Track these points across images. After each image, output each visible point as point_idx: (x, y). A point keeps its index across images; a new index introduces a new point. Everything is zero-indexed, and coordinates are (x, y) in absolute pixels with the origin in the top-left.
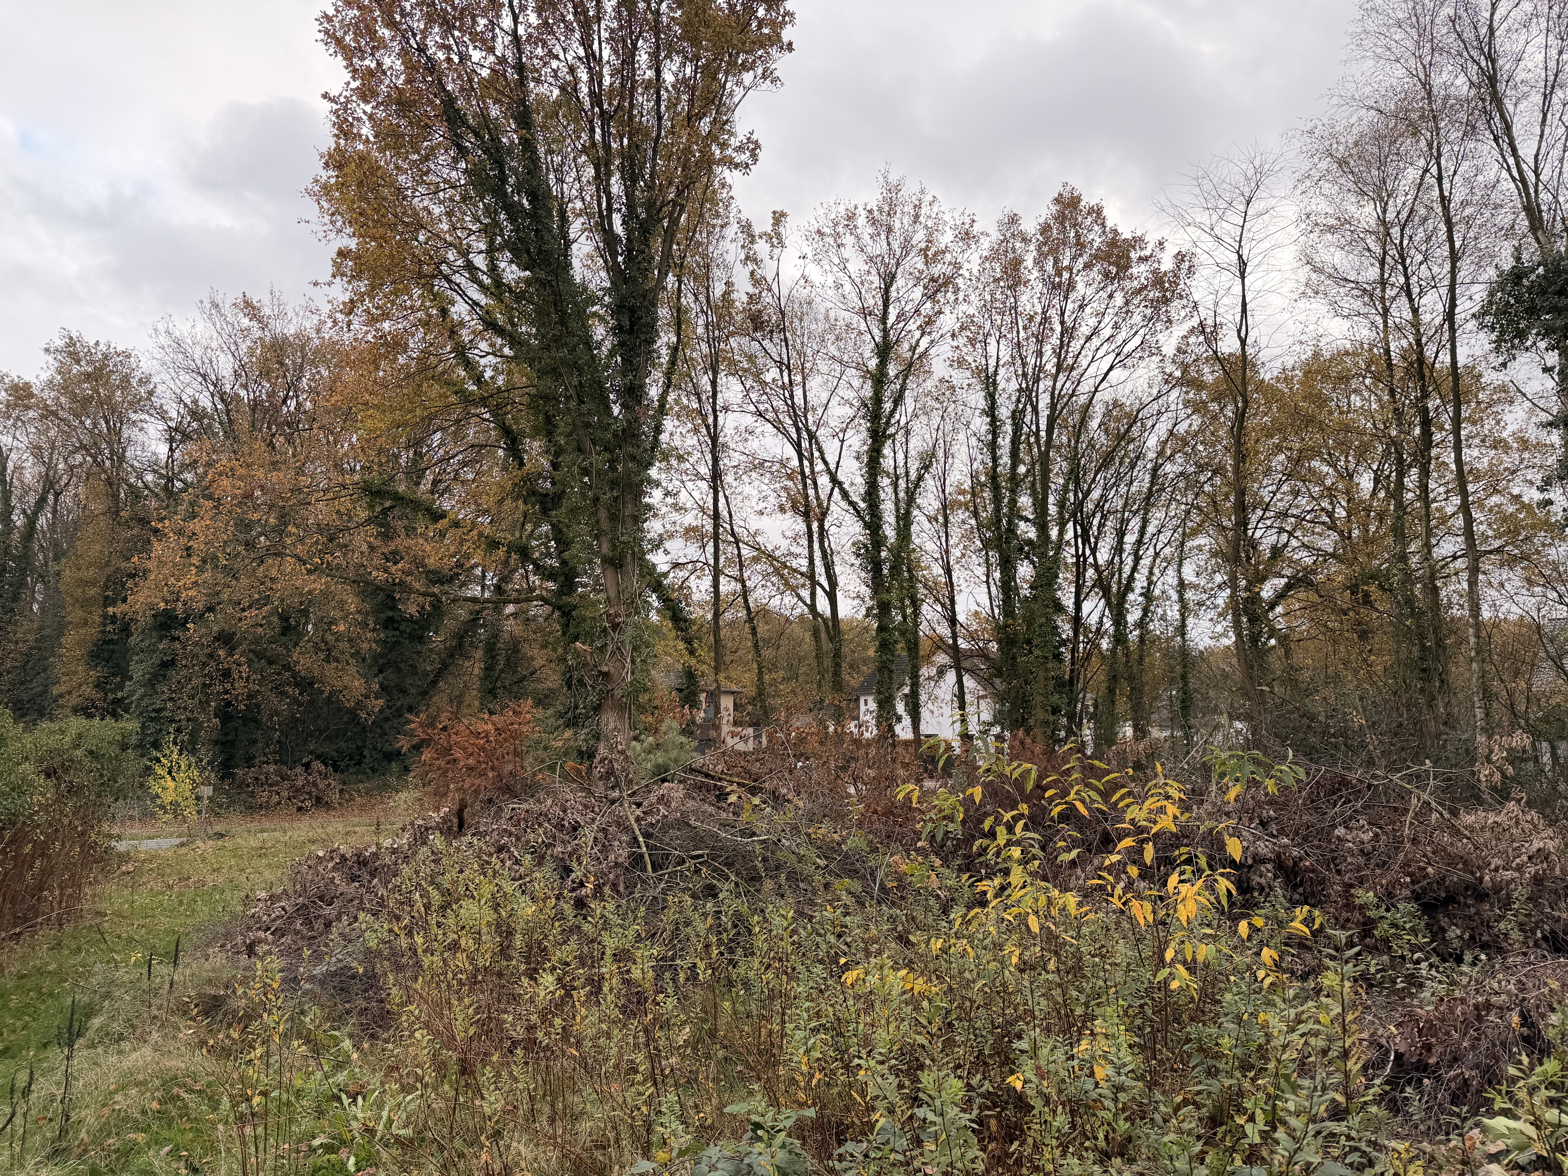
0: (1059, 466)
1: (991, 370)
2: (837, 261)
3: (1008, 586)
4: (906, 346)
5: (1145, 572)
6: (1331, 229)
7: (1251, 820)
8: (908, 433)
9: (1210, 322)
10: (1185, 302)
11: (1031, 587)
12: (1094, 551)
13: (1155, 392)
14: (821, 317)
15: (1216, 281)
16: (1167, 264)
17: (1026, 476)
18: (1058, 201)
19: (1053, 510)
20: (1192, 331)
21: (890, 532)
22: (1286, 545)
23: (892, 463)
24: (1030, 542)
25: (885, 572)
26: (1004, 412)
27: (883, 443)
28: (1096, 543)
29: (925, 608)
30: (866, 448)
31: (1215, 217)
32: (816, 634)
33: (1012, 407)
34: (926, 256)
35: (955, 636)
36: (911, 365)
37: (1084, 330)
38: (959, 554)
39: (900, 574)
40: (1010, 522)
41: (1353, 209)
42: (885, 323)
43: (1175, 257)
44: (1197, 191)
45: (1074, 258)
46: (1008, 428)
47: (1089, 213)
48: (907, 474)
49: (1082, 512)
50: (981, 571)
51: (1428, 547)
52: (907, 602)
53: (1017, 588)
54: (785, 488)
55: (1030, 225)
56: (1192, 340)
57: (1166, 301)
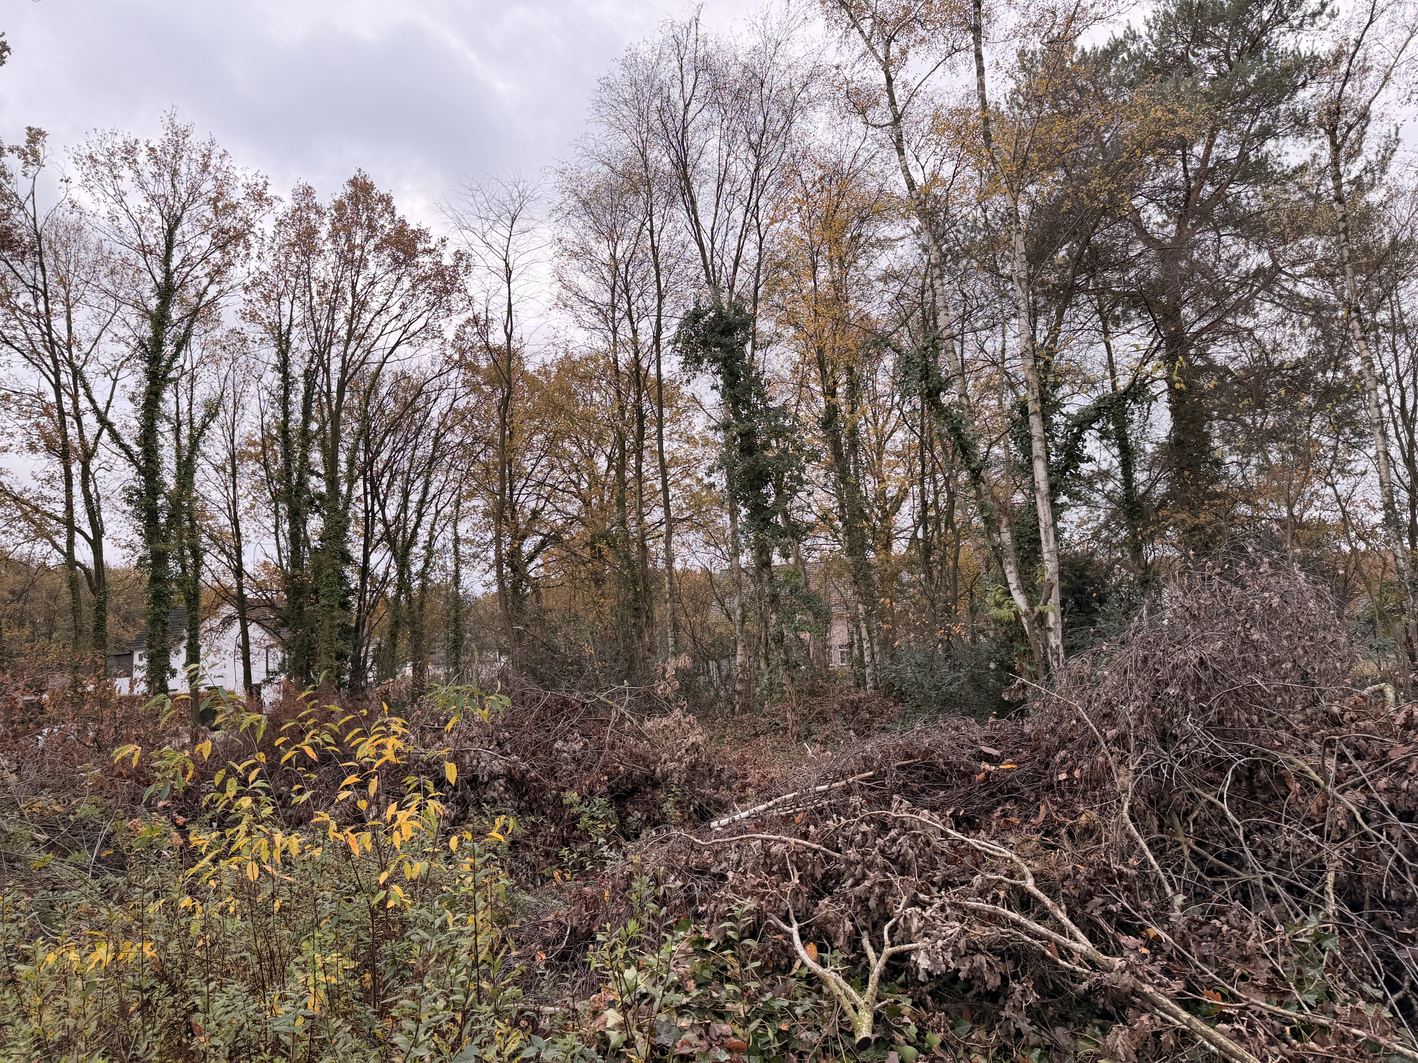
0: (350, 427)
1: (284, 328)
2: (112, 192)
3: (297, 538)
4: (193, 291)
5: (428, 527)
6: (575, 255)
7: (490, 742)
8: (193, 379)
9: (483, 316)
10: (462, 295)
11: (321, 539)
12: (382, 508)
13: (437, 370)
14: (92, 247)
15: (487, 282)
16: (448, 261)
17: (318, 432)
18: (353, 183)
19: (343, 467)
20: (468, 321)
21: (169, 480)
22: (543, 509)
23: (174, 408)
24: (320, 496)
25: (162, 521)
26: (297, 370)
27: (163, 387)
28: (385, 500)
29: (207, 558)
30: (142, 389)
31: (486, 227)
32: (73, 584)
33: (305, 366)
34: (216, 207)
35: (240, 587)
36: (196, 311)
37: (375, 305)
38: (248, 506)
39: (179, 523)
40: (300, 476)
41: (593, 243)
42: (168, 265)
43: (455, 254)
44: (472, 201)
45: (367, 239)
46: (301, 386)
47: (380, 201)
48: (191, 421)
49: (371, 470)
50: (269, 523)
51: (641, 516)
52: (188, 552)
53: (307, 540)
54: (38, 425)
55: (325, 199)
56: (468, 329)
57: (448, 292)
